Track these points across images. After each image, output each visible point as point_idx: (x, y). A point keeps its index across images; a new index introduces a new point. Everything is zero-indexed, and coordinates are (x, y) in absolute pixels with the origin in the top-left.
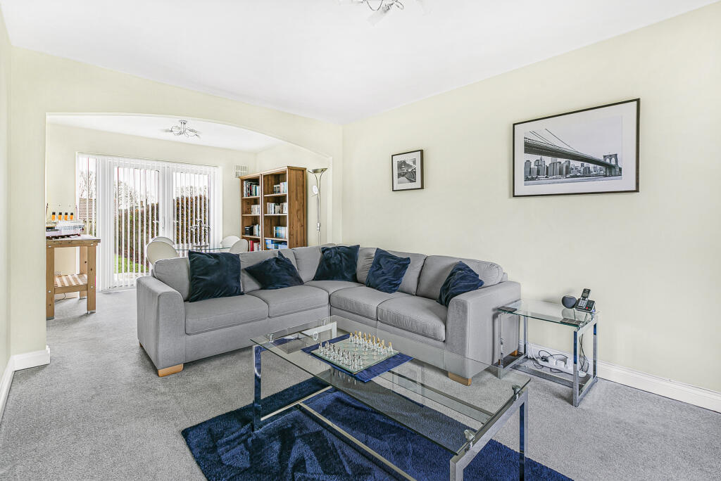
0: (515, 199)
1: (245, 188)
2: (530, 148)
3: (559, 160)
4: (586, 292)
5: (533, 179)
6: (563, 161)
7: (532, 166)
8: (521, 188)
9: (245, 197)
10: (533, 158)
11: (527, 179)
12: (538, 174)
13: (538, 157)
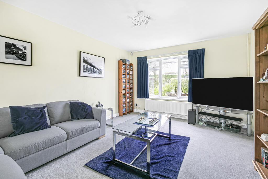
0: (80, 77)
2: (85, 61)
3: (92, 67)
4: (99, 102)
5: (85, 71)
6: (92, 68)
7: (85, 67)
8: (82, 74)
10: (86, 65)
11: (84, 71)
12: (87, 70)
13: (87, 65)
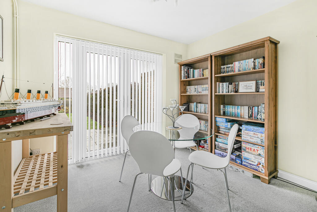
1: (183, 72)
9: (183, 79)
